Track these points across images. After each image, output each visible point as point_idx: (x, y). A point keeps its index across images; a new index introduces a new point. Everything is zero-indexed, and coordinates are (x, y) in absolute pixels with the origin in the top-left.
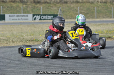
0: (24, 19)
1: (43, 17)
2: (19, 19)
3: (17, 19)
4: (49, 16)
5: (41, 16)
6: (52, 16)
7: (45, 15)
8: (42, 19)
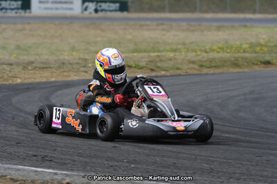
0: (67, 9)
1: (100, 6)
2: (57, 9)
3: (52, 9)
4: (112, 5)
5: (96, 5)
6: (118, 5)
7: (105, 2)
8: (99, 8)
